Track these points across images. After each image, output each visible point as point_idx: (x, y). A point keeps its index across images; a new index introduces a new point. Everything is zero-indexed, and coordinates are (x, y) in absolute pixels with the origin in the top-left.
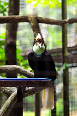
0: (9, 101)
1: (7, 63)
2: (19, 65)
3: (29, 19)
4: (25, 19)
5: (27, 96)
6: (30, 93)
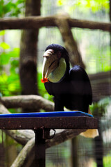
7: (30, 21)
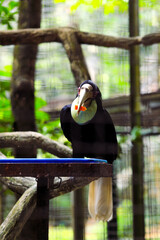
0: (20, 205)
1: (16, 128)
2: (41, 131)
3: (61, 36)
4: (53, 36)
5: (57, 195)
6: (64, 189)
7: (28, 34)
